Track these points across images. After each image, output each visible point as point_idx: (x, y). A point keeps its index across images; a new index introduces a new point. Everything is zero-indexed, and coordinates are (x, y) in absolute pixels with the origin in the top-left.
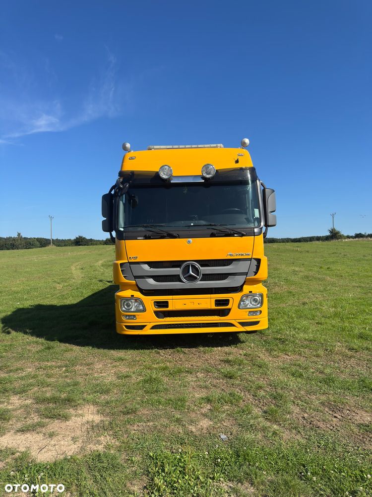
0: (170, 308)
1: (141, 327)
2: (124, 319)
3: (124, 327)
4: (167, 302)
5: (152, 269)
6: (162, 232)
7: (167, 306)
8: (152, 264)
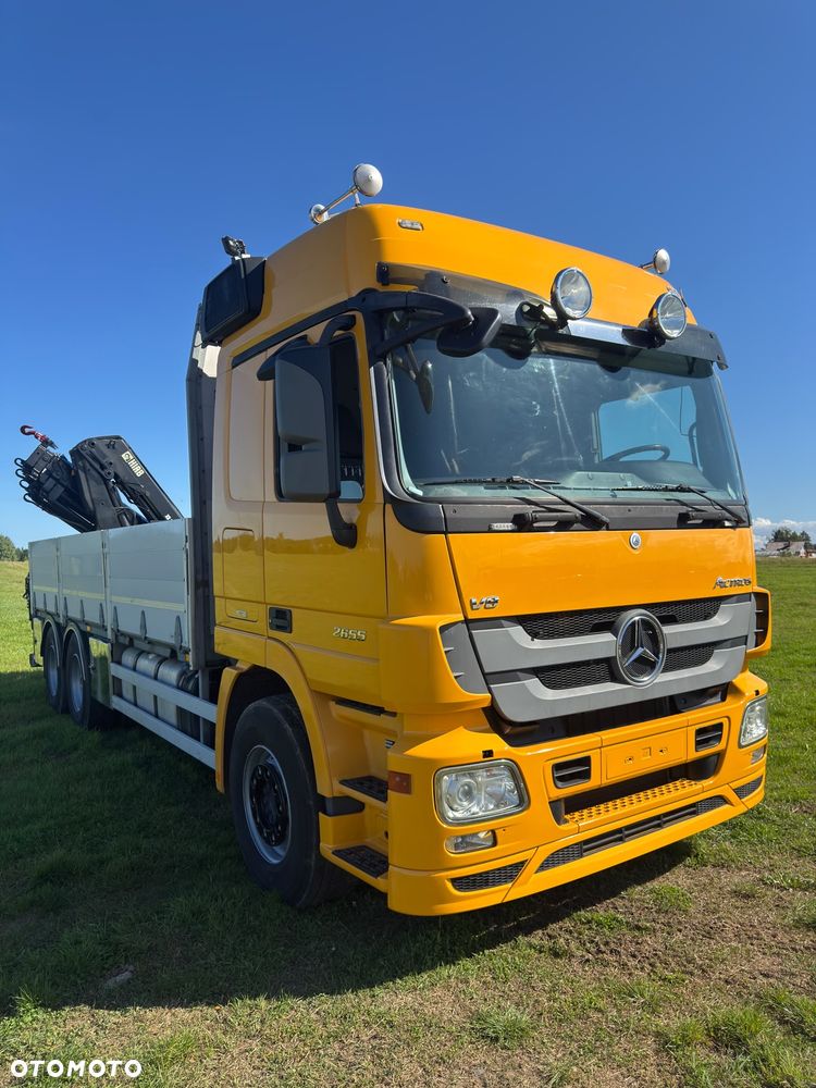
0: (595, 782)
1: (510, 873)
2: (450, 853)
3: (449, 885)
4: (586, 761)
5: (538, 644)
6: (568, 507)
7: (586, 775)
8: (538, 625)
